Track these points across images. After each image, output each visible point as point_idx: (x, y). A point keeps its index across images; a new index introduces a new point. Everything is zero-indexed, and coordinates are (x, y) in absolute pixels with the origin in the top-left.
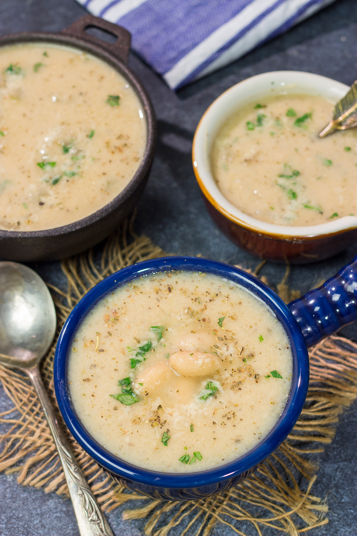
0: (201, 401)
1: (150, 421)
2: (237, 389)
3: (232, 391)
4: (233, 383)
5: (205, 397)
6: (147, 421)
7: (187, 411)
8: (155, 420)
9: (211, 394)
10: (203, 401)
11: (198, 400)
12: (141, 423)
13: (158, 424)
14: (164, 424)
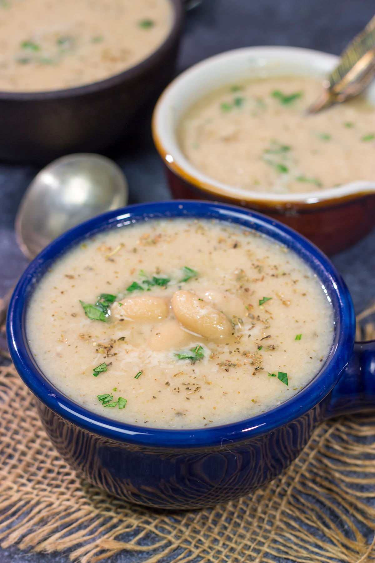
0: (174, 357)
1: (99, 345)
2: (224, 368)
3: (217, 367)
4: (227, 361)
5: (181, 357)
6: (95, 344)
7: (149, 357)
8: (106, 348)
9: (191, 358)
10: (177, 358)
11: (171, 355)
12: (87, 341)
13: (104, 353)
14: (112, 356)
